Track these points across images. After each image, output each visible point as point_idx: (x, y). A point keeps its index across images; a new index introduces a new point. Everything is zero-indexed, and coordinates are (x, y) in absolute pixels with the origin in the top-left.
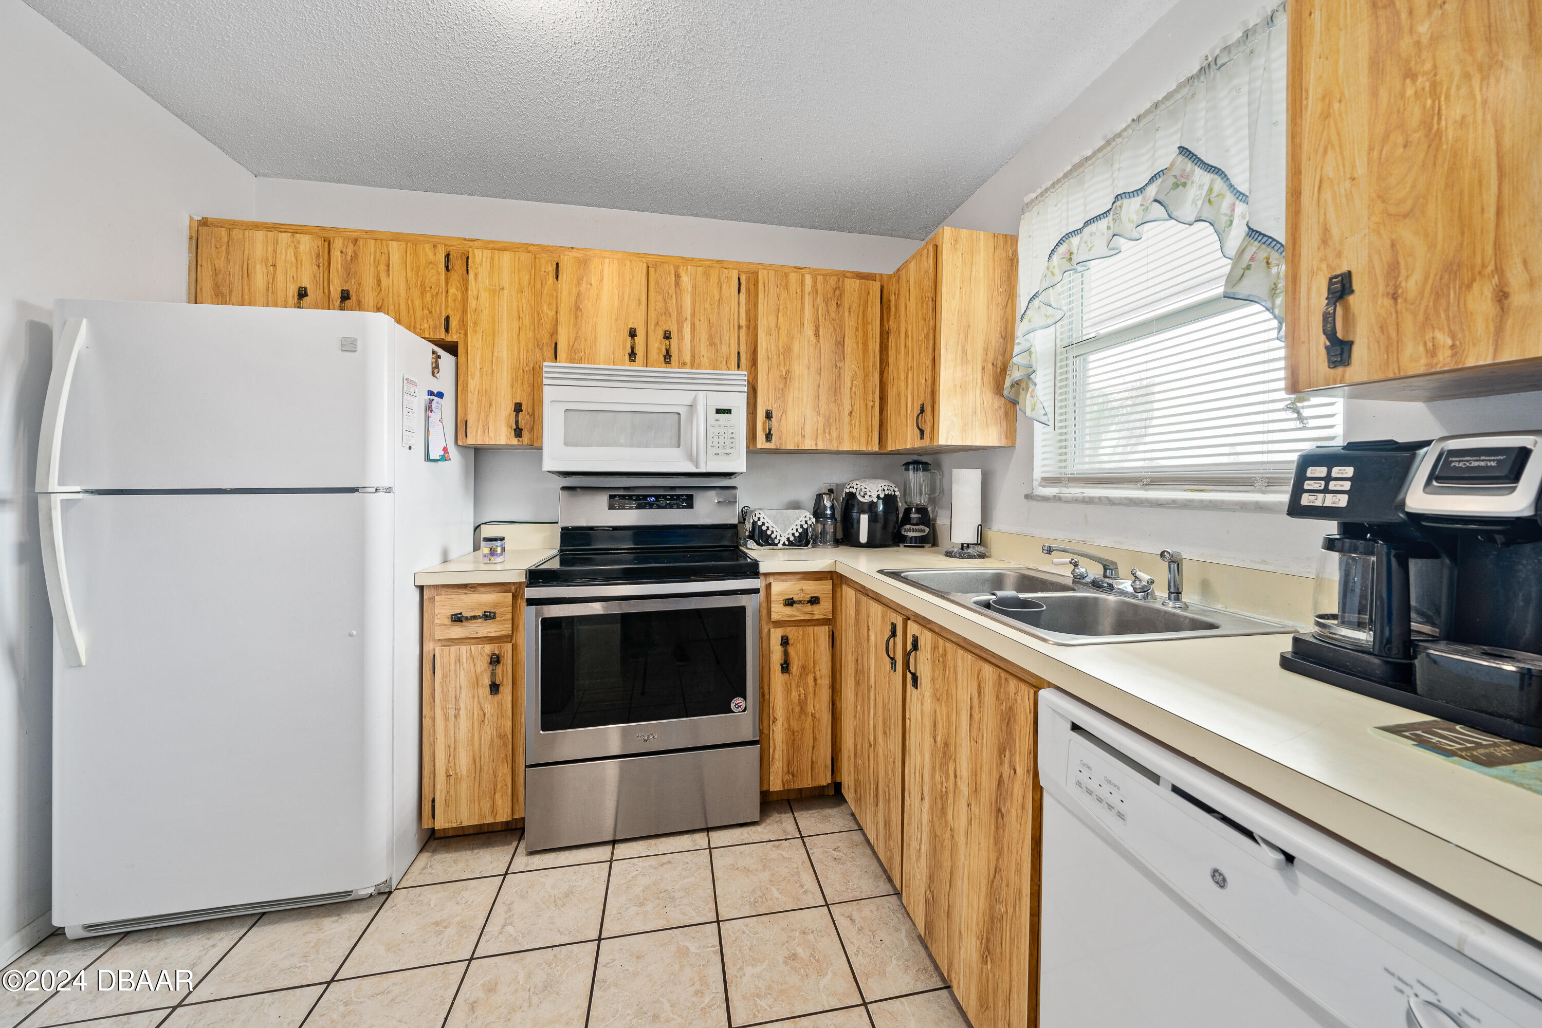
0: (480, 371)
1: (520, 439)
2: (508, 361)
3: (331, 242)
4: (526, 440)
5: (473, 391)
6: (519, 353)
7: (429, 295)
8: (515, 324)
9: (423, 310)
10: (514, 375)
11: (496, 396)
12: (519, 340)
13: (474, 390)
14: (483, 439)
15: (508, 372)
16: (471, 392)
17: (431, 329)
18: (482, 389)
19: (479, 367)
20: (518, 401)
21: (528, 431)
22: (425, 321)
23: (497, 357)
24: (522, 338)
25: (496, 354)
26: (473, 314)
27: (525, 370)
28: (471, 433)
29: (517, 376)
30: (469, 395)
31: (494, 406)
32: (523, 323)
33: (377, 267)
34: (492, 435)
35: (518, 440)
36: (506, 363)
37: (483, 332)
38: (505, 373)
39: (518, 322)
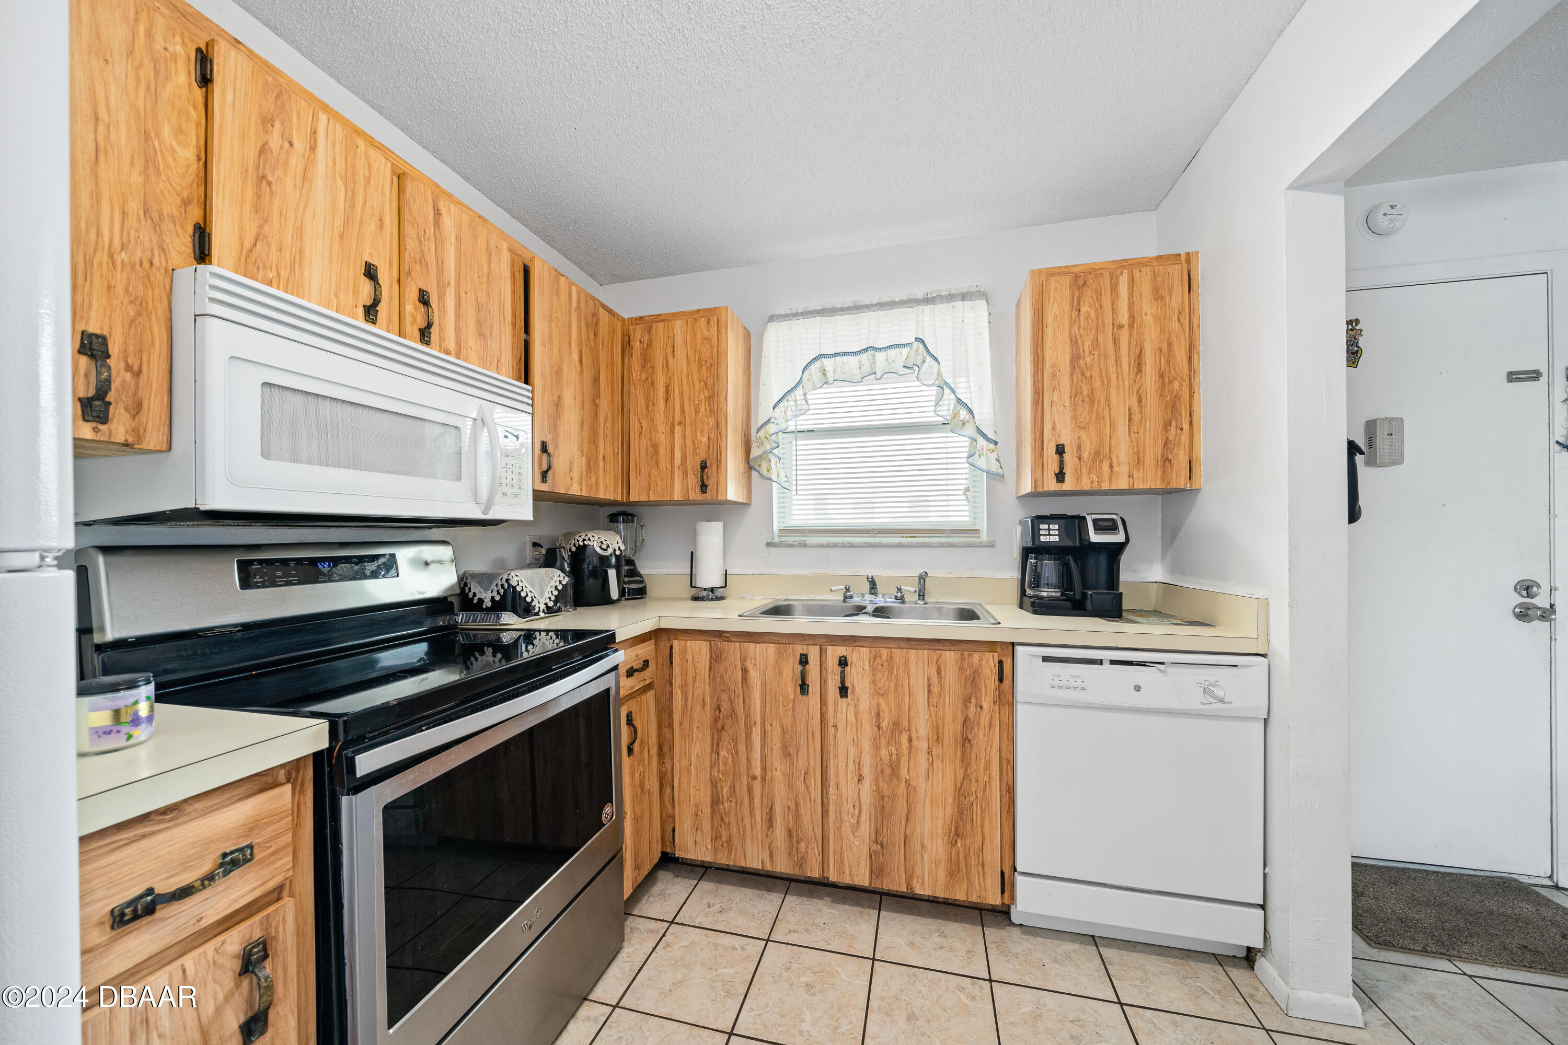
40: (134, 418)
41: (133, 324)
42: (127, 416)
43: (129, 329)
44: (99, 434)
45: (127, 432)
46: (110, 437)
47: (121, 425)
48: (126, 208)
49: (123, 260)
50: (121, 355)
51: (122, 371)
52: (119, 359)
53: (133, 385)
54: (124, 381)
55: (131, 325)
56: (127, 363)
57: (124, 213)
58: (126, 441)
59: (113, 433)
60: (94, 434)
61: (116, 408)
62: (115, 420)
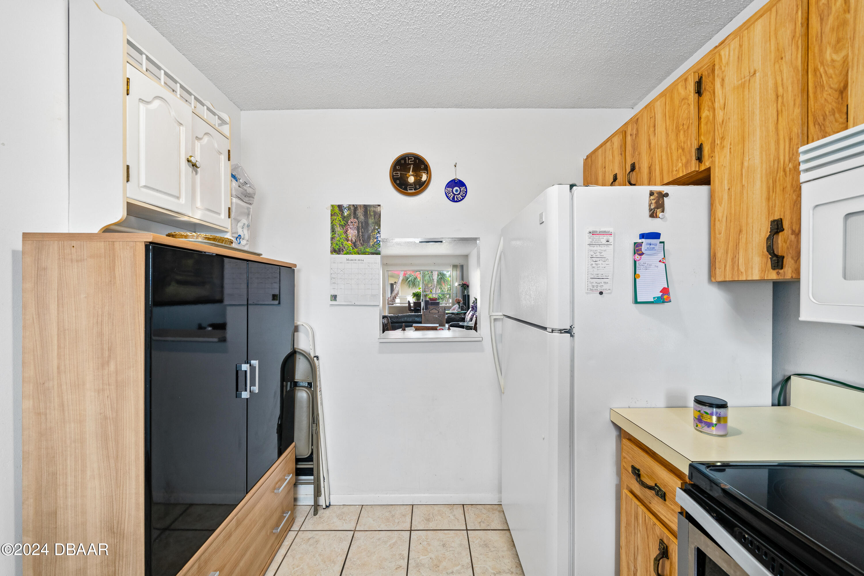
0: (728, 193)
1: (781, 271)
2: (762, 167)
3: (626, 131)
4: (790, 271)
5: (720, 219)
6: (777, 149)
7: (682, 132)
8: (772, 111)
9: (678, 151)
10: (771, 182)
11: (747, 217)
12: (777, 129)
13: (722, 217)
14: (733, 274)
15: (762, 182)
16: (719, 220)
17: (684, 166)
18: (731, 214)
19: (726, 188)
20: (776, 218)
21: (792, 258)
22: (680, 160)
23: (748, 167)
24: (783, 123)
25: (746, 164)
26: (719, 128)
27: (788, 170)
28: (719, 269)
29: (774, 182)
30: (717, 223)
31: (744, 232)
32: (783, 103)
33: (649, 132)
34: (742, 268)
35: (778, 273)
36: (759, 169)
37: (730, 144)
38: (758, 183)
39: (775, 105)
40: (796, 262)
41: (795, 204)
42: (793, 262)
43: (793, 209)
44: (779, 275)
45: (792, 271)
46: (784, 276)
47: (790, 268)
48: (791, 135)
49: (790, 169)
50: (789, 226)
51: (790, 235)
52: (788, 229)
53: (795, 242)
54: (791, 241)
55: (794, 206)
56: (792, 230)
57: (790, 139)
58: (792, 277)
59: (786, 273)
60: (777, 275)
61: (787, 259)
62: (787, 266)
